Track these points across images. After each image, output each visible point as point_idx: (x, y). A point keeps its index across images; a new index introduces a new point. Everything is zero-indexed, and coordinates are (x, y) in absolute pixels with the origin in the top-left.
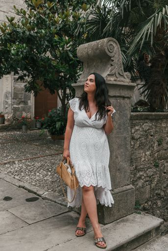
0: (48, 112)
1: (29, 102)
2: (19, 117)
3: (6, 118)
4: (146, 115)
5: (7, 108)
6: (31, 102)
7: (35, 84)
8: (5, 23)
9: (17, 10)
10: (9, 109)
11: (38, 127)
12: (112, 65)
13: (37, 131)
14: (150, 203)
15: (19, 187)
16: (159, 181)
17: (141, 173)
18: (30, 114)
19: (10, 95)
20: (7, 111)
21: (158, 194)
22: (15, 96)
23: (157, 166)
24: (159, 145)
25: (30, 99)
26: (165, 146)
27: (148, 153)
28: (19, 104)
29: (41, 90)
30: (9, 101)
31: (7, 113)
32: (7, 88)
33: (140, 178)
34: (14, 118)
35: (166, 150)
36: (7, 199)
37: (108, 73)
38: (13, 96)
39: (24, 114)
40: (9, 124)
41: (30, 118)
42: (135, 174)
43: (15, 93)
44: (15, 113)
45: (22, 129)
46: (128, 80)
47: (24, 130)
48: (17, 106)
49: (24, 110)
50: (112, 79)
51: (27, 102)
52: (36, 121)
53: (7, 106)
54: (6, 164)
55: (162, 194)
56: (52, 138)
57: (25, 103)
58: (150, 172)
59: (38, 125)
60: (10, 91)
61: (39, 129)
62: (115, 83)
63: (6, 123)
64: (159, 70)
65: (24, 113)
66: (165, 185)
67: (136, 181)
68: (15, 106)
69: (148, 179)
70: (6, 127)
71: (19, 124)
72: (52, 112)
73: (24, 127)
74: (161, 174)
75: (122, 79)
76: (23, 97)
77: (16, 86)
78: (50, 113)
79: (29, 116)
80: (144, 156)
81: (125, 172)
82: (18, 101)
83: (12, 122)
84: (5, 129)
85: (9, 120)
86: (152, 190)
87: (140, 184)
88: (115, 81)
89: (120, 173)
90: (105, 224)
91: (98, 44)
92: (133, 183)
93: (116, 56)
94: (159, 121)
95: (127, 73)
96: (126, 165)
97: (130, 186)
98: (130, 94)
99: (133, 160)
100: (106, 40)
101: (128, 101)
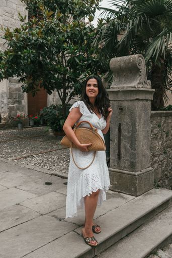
0: (40, 111)
1: (23, 101)
2: (14, 116)
3: (2, 117)
4: (160, 113)
5: (3, 107)
6: (25, 102)
7: (34, 85)
8: (8, 28)
9: (21, 17)
10: (5, 109)
11: (31, 125)
12: (140, 76)
13: (32, 128)
14: (161, 181)
15: (52, 174)
16: (167, 164)
17: (156, 158)
18: (24, 113)
19: (5, 95)
20: (3, 110)
21: (166, 175)
22: (10, 96)
23: (165, 153)
24: (167, 136)
25: (23, 99)
26: (170, 137)
27: (160, 143)
28: (14, 103)
29: (38, 90)
30: (5, 101)
31: (3, 112)
32: (3, 88)
33: (155, 162)
34: (10, 117)
35: (170, 140)
36: (48, 184)
37: (138, 82)
38: (8, 96)
39: (19, 113)
40: (6, 123)
41: (24, 117)
42: (153, 159)
43: (10, 93)
44: (11, 112)
45: (17, 126)
46: (149, 87)
47: (20, 128)
48: (12, 106)
49: (18, 109)
50: (140, 86)
51: (21, 102)
52: (30, 119)
53: (3, 106)
54: (26, 157)
55: (169, 175)
56: (55, 134)
57: (19, 102)
58: (161, 158)
59: (32, 123)
60: (6, 91)
61: (32, 126)
63: (3, 122)
64: (159, 75)
65: (18, 111)
66: (170, 168)
67: (153, 164)
68: (10, 105)
69: (160, 163)
70: (2, 126)
71: (14, 123)
72: (43, 110)
73: (19, 125)
74: (168, 159)
75: (146, 86)
76: (17, 97)
77: (11, 86)
78: (42, 112)
79: (23, 115)
80: (158, 144)
81: (148, 157)
82: (13, 100)
83: (8, 121)
84: (2, 127)
85: (5, 119)
86: (163, 171)
87: (156, 167)
88: (142, 87)
89: (145, 158)
90: (137, 196)
91: (130, 59)
92: (152, 165)
93: (143, 68)
94: (167, 118)
95: (149, 81)
96: (148, 152)
97: (151, 168)
98: (151, 97)
99: (152, 148)
100: (136, 56)
101: (149, 103)
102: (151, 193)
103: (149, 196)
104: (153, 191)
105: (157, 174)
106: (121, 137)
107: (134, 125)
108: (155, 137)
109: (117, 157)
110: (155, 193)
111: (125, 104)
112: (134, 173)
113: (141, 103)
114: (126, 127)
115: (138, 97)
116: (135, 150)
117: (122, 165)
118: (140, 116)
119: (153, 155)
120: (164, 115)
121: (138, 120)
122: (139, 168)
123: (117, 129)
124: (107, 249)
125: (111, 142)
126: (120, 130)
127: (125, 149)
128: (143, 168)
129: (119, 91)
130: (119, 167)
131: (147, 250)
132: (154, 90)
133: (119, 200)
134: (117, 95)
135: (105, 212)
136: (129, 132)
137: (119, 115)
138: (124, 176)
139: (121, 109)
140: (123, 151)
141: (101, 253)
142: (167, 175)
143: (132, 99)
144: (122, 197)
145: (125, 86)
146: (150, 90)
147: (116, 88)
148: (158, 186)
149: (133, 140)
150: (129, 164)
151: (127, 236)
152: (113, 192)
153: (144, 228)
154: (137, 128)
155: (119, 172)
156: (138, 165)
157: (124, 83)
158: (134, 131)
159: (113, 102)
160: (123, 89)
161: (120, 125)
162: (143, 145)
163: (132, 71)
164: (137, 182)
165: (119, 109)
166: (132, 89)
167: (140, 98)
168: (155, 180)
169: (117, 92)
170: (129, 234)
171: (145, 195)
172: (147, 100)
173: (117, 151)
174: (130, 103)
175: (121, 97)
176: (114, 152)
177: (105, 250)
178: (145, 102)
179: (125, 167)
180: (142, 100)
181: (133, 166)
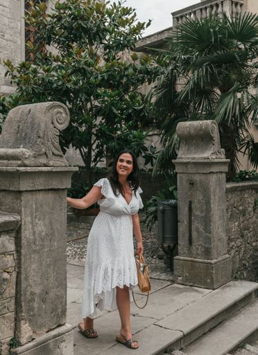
12: (214, 144)
14: (239, 273)
16: (245, 251)
17: (233, 243)
23: (242, 236)
24: (244, 215)
27: (237, 224)
33: (232, 248)
37: (212, 152)
42: (229, 244)
46: (223, 156)
50: (214, 157)
55: (247, 264)
58: (239, 242)
62: (216, 161)
66: (249, 256)
67: (230, 251)
69: (237, 249)
74: (246, 244)
75: (220, 156)
80: (235, 226)
81: (224, 242)
86: (241, 260)
87: (232, 254)
88: (216, 158)
89: (221, 242)
90: (214, 289)
91: (201, 125)
92: (228, 252)
93: (216, 136)
94: (244, 192)
95: (223, 150)
96: (223, 235)
97: (227, 256)
98: (225, 169)
99: (228, 231)
100: (209, 122)
101: (224, 175)
102: (229, 286)
103: (228, 289)
104: (231, 283)
105: (234, 263)
106: (193, 218)
107: (208, 203)
108: (232, 218)
109: (187, 242)
110: (235, 286)
111: (197, 178)
112: (209, 261)
113: (215, 176)
114: (198, 206)
115: (212, 171)
116: (210, 232)
117: (195, 252)
118: (215, 192)
119: (229, 239)
120: (240, 189)
121: (212, 197)
122: (215, 256)
123: (187, 208)
124: (192, 342)
125: (179, 224)
126: (190, 209)
127: (198, 232)
128: (219, 255)
129: (189, 162)
130: (190, 254)
131: (235, 342)
132: (229, 160)
133: (194, 294)
134: (187, 167)
135: (181, 306)
136: (202, 212)
137: (189, 191)
138: (197, 265)
139: (192, 184)
140: (194, 234)
141: (186, 346)
142: (245, 265)
143: (205, 172)
144: (196, 291)
145: (196, 156)
146: (225, 160)
147: (185, 159)
148: (236, 279)
149: (207, 221)
150: (203, 250)
151: (210, 331)
152: (184, 286)
153: (227, 323)
154: (212, 206)
155: (192, 261)
156: (214, 252)
157: (195, 153)
158: (208, 210)
159: (181, 175)
160: (194, 161)
161: (190, 203)
162: (218, 227)
163: (203, 139)
164: (214, 272)
165: (190, 184)
166: (206, 161)
167: (215, 171)
168: (233, 271)
169: (186, 164)
170: (211, 329)
171: (223, 288)
172: (222, 172)
173: (188, 235)
174: (203, 177)
175: (191, 170)
176: (183, 236)
177: (190, 344)
178: (220, 175)
179: (198, 254)
180: (217, 173)
181: (207, 253)
